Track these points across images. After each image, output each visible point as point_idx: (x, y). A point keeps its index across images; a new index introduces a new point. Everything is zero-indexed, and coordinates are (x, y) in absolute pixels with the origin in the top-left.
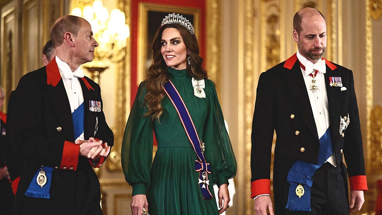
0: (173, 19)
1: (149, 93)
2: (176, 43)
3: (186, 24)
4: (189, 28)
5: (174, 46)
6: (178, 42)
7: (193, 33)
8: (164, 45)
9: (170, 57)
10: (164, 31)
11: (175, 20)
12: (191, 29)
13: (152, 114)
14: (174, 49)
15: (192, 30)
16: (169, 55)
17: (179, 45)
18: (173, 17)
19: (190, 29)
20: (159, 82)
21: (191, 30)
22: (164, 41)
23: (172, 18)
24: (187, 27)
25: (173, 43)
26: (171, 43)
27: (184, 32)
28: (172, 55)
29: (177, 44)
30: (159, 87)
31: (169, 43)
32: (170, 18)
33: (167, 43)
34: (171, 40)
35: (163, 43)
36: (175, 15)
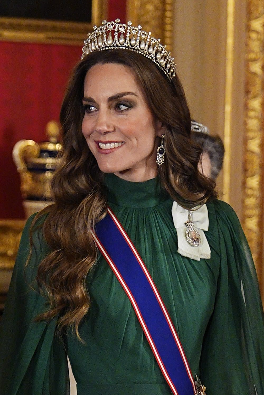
0: (116, 37)
1: (53, 254)
2: (123, 107)
3: (151, 50)
4: (162, 61)
5: (120, 116)
6: (130, 105)
7: (172, 73)
8: (90, 112)
9: (108, 146)
10: (89, 71)
11: (122, 41)
12: (166, 64)
13: (62, 313)
14: (117, 125)
15: (168, 66)
16: (106, 143)
17: (132, 111)
18: (116, 30)
19: (163, 65)
20: (81, 221)
21: (166, 67)
22: (91, 100)
23: (113, 32)
24: (156, 59)
25: (117, 107)
26: (109, 107)
27: (147, 75)
28: (114, 142)
29: (127, 109)
30: (80, 235)
31: (104, 106)
32: (107, 32)
33: (98, 108)
34: (111, 99)
35: (88, 107)
36: (121, 25)
